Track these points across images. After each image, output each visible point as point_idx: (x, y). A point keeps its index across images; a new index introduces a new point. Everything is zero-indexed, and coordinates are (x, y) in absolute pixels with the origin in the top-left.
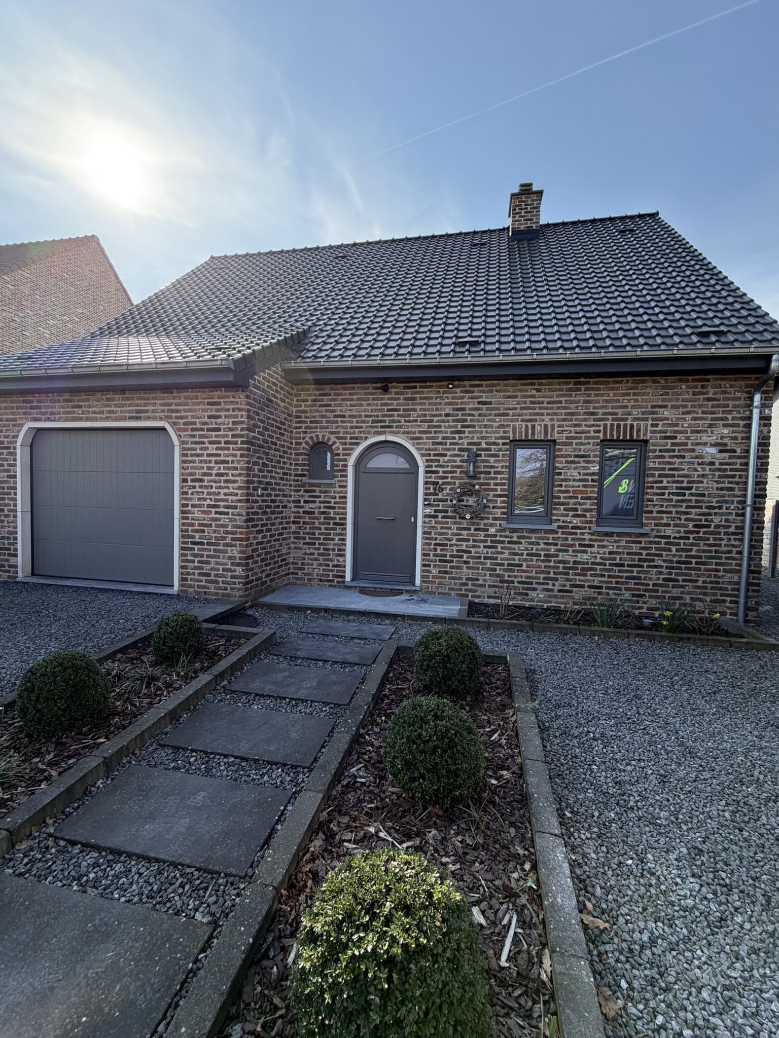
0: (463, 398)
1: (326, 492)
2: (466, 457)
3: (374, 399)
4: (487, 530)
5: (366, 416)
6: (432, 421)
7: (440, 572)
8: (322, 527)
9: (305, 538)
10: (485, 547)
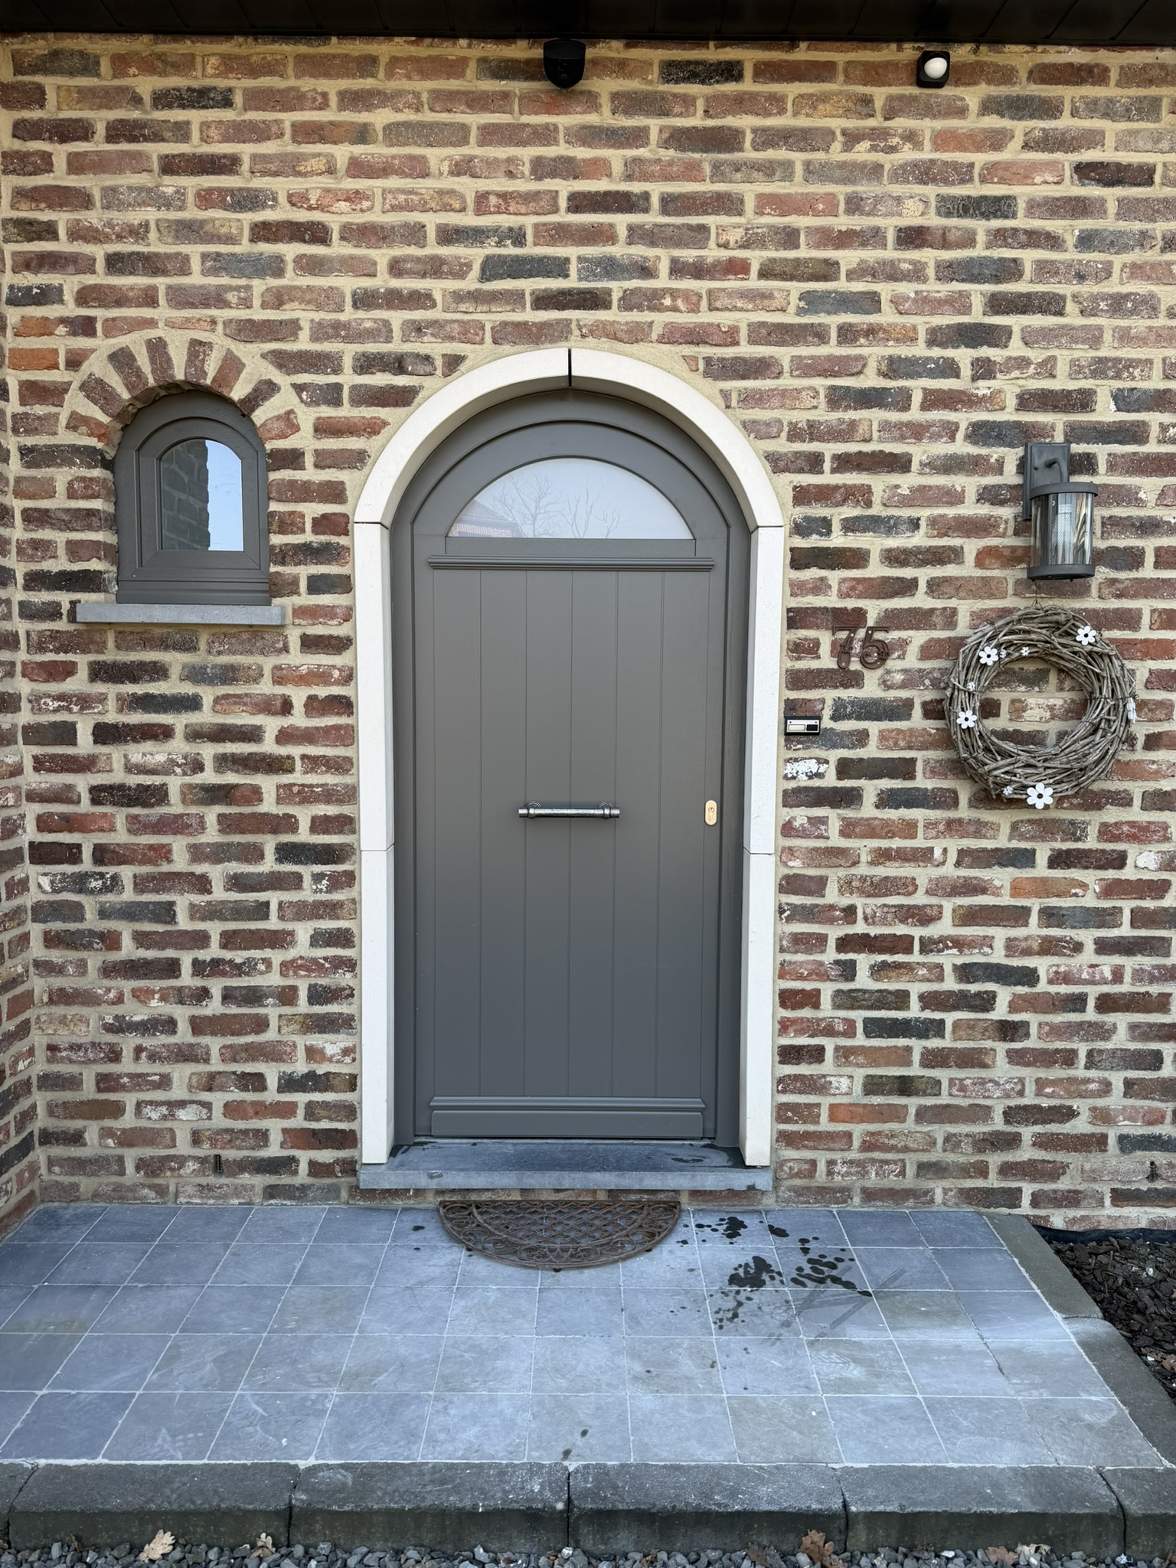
0: (996, 140)
1: (229, 675)
2: (1010, 476)
3: (490, 135)
4: (1119, 861)
5: (449, 235)
6: (827, 271)
7: (873, 1086)
8: (216, 873)
9: (111, 941)
10: (1104, 947)
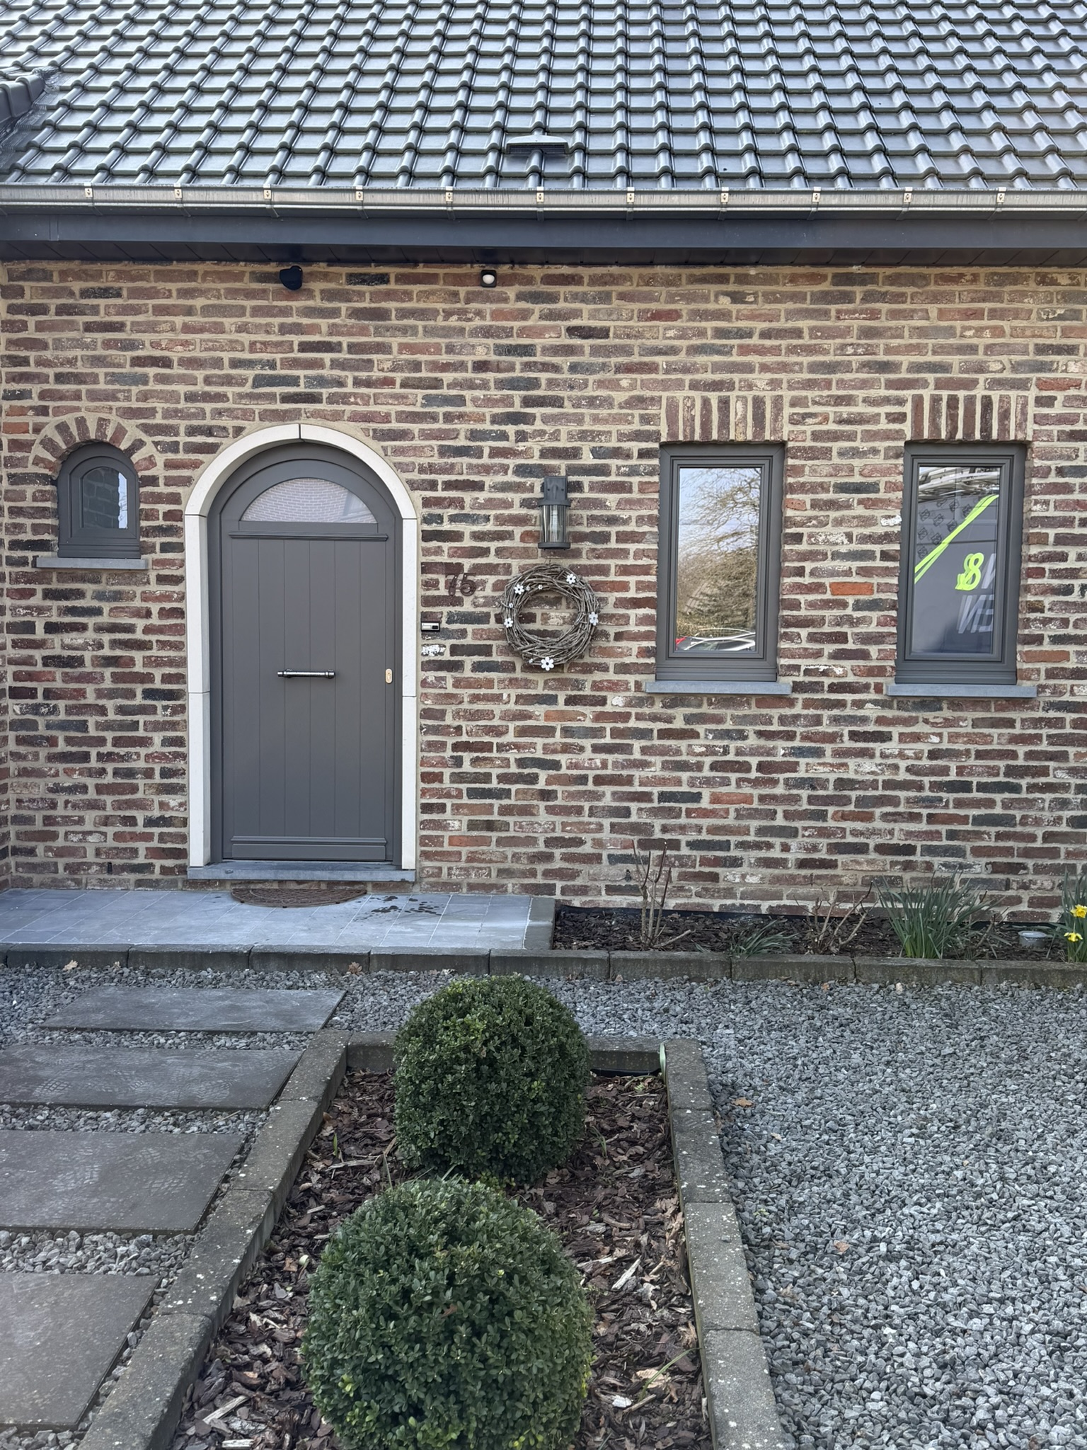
0: (525, 315)
1: (117, 596)
2: (537, 493)
3: (257, 311)
4: (603, 701)
5: (235, 364)
6: (437, 384)
7: (472, 826)
8: (110, 705)
9: (52, 742)
10: (597, 749)
